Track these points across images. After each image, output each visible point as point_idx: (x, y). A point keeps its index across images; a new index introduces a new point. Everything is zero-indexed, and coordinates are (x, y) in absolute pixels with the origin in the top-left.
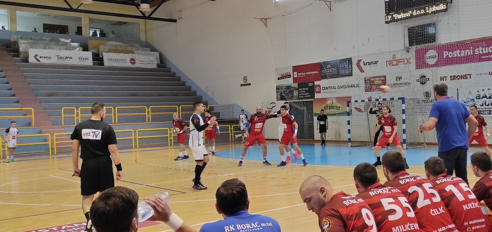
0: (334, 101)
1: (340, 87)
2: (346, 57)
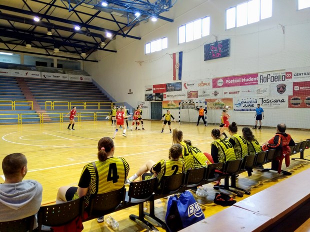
0: (173, 102)
1: (175, 96)
2: (179, 81)
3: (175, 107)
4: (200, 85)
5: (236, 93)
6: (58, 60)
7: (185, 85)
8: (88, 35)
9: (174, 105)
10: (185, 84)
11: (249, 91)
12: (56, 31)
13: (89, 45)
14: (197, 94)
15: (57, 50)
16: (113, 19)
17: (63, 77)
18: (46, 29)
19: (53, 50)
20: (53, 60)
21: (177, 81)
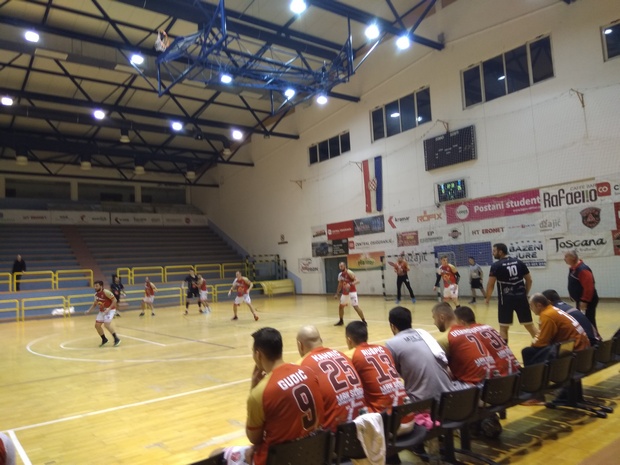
0: (368, 256)
1: (373, 243)
2: (378, 214)
3: (374, 266)
4: (421, 219)
5: (497, 230)
6: (143, 189)
7: (390, 221)
8: (197, 138)
9: (371, 263)
10: (391, 218)
11: (523, 227)
12: (138, 134)
13: (200, 156)
14: (416, 237)
15: (140, 170)
16: (244, 105)
17: (153, 220)
18: (119, 131)
19: (133, 169)
20: (133, 188)
21: (375, 213)
